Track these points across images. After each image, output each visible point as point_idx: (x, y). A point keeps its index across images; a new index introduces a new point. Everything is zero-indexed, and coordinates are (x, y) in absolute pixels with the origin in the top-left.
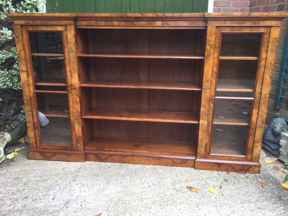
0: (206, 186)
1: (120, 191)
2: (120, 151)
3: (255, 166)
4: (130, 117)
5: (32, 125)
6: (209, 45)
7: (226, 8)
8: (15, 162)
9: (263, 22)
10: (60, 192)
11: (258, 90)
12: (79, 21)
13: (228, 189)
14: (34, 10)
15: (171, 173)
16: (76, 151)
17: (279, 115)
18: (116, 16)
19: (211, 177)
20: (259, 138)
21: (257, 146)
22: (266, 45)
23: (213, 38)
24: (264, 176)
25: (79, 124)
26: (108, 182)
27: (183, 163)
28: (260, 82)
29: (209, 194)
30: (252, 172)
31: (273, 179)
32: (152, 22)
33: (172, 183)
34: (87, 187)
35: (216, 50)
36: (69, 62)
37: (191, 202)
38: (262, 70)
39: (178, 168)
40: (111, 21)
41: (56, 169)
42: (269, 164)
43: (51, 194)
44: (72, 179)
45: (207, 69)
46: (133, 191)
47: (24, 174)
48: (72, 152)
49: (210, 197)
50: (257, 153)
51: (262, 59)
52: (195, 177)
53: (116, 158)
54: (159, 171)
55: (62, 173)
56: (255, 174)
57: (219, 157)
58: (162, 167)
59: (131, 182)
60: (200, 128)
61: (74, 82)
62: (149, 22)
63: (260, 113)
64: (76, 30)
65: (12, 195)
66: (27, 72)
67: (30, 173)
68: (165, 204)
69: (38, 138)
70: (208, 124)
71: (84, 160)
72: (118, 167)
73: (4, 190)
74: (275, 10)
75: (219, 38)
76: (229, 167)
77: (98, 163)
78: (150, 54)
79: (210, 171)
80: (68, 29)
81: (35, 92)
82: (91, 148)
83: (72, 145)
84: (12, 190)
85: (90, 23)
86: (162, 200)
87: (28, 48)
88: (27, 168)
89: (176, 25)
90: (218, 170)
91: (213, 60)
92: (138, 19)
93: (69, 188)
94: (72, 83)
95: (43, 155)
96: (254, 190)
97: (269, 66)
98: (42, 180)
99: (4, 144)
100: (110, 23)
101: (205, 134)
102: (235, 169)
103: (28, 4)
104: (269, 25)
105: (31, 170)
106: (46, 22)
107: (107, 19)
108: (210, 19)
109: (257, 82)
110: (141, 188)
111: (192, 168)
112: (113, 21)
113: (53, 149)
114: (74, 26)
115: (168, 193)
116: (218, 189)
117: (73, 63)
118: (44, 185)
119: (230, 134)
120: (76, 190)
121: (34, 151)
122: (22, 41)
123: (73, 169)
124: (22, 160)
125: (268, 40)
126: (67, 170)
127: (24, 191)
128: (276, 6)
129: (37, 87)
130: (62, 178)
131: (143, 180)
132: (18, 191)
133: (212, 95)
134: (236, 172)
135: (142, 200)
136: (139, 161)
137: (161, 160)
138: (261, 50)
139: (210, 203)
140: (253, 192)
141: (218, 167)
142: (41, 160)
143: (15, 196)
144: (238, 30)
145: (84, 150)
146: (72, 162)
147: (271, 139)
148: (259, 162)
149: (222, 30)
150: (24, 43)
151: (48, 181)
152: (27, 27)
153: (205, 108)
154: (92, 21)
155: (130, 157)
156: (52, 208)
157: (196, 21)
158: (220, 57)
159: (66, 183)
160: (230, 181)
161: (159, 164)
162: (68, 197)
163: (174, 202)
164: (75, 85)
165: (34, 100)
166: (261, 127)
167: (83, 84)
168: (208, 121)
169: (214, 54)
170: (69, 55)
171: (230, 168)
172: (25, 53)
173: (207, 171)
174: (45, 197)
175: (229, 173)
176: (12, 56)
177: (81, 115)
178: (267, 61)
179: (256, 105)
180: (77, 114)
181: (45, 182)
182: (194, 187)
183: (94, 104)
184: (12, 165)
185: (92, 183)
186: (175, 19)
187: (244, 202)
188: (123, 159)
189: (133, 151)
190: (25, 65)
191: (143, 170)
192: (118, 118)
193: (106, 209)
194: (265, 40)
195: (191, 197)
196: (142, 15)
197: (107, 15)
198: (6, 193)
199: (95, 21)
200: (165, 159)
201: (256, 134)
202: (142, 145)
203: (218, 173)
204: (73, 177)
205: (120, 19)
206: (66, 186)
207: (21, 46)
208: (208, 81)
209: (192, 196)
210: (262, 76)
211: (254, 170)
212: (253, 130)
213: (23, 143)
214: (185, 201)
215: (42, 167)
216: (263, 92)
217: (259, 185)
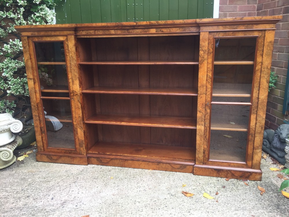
0: (201, 192)
1: (116, 193)
2: (121, 156)
3: (256, 173)
4: (129, 122)
5: (39, 129)
6: (202, 50)
7: (232, 12)
8: (25, 164)
9: (257, 26)
10: (60, 192)
11: (255, 95)
12: (78, 31)
13: (224, 196)
14: (43, 22)
15: (169, 178)
16: (80, 154)
17: (286, 121)
18: (112, 25)
19: (209, 183)
20: (259, 144)
21: (257, 152)
22: (260, 49)
23: (207, 43)
24: (266, 184)
25: (81, 129)
26: (106, 185)
27: (182, 169)
28: (257, 87)
29: (204, 200)
30: (253, 180)
31: (275, 187)
32: (146, 30)
33: (168, 188)
34: (85, 189)
35: (210, 55)
36: (71, 70)
37: (183, 207)
38: (258, 74)
39: (178, 173)
40: (108, 30)
41: (60, 171)
42: (274, 172)
43: (51, 194)
44: (73, 181)
45: (201, 74)
46: (128, 194)
47: (31, 175)
48: (76, 155)
49: (204, 203)
50: (257, 160)
51: (257, 63)
52: (193, 183)
53: (117, 162)
54: (157, 175)
55: (65, 175)
56: (256, 181)
57: (218, 163)
58: (161, 172)
59: (128, 185)
60: (197, 133)
61: (76, 88)
62: (144, 30)
63: (259, 119)
64: (77, 40)
65: (16, 194)
66: (34, 79)
67: (36, 174)
68: (157, 208)
69: (45, 142)
70: (205, 130)
71: (87, 164)
72: (118, 171)
73: (10, 189)
74: (281, 13)
75: (213, 43)
76: (228, 173)
77: (100, 166)
78: (149, 60)
79: (209, 177)
80: (69, 39)
81: (41, 99)
82: (94, 152)
83: (76, 149)
84: (17, 189)
85: (89, 33)
86: (155, 204)
87: (35, 58)
88: (34, 170)
89: (170, 32)
90: (217, 177)
91: (207, 65)
92: (133, 28)
93: (68, 189)
94: (74, 90)
95: (50, 157)
96: (252, 197)
97: (266, 70)
98: (46, 181)
99: (15, 147)
100: (107, 32)
101: (202, 139)
102: (235, 176)
103: (38, 17)
104: (263, 28)
105: (38, 171)
106: (49, 33)
107: (104, 28)
108: (203, 24)
109: (254, 87)
110: (136, 192)
111: (191, 174)
112: (110, 30)
113: (59, 153)
114: (75, 36)
115: (162, 198)
116: (214, 196)
117: (74, 71)
118: (46, 186)
119: (238, 140)
120: (75, 191)
121: (42, 154)
122: (29, 51)
123: (75, 171)
124: (31, 162)
125: (263, 43)
126: (71, 172)
127: (28, 191)
128: (282, 8)
129: (43, 94)
130: (64, 180)
131: (140, 184)
132: (23, 190)
133: (208, 100)
134: (237, 179)
135: (135, 204)
136: (139, 165)
137: (160, 164)
138: (256, 55)
139: (202, 209)
140: (250, 200)
141: (217, 173)
142: (48, 163)
143: (19, 195)
144: (232, 35)
145: (87, 153)
146: (75, 165)
147: (277, 146)
148: (260, 169)
149: (215, 35)
150: (31, 53)
151: (51, 182)
152: (33, 38)
153: (202, 114)
154: (91, 31)
155: (130, 162)
156: (49, 208)
157: (189, 28)
158: (214, 62)
159: (67, 185)
160: (227, 187)
161: (159, 169)
162: (66, 198)
163: (166, 207)
164: (76, 91)
165: (41, 105)
166: (260, 133)
167: (85, 90)
168: (205, 126)
169: (208, 59)
170: (70, 64)
171: (229, 175)
172: (31, 62)
173: (206, 177)
174: (45, 197)
175: (229, 179)
176: (23, 65)
177: (83, 120)
178: (263, 65)
179: (254, 110)
180: (80, 119)
181: (48, 183)
182: (189, 192)
183: (98, 110)
184: (22, 166)
185: (90, 186)
186: (168, 26)
187: (239, 209)
188: (124, 163)
189: (133, 155)
190: (32, 73)
191: (141, 175)
192: (118, 123)
193: (99, 210)
194: (260, 44)
195: (184, 202)
196: (136, 23)
197: (104, 24)
198: (11, 192)
199: (94, 31)
200: (165, 164)
201: (255, 140)
202: (144, 150)
203: (217, 180)
204: (74, 179)
205: (116, 28)
206: (66, 188)
207: (28, 55)
208: (203, 86)
209: (186, 201)
210: (259, 80)
211: (255, 177)
212: (252, 136)
213: (35, 146)
214: (177, 206)
215: (48, 169)
216: (260, 97)
217: (259, 193)
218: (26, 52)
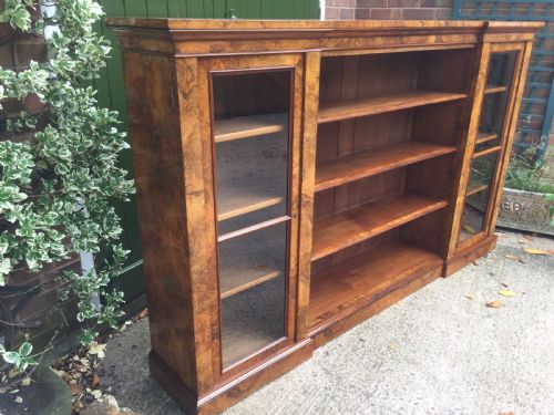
0: (494, 293)
2: (358, 302)
11: (505, 134)
15: (438, 298)
25: (306, 281)
33: (466, 311)
41: (294, 402)
54: (422, 304)
55: (324, 401)
57: (465, 246)
58: (414, 296)
61: (307, 188)
63: (503, 166)
66: (205, 192)
72: (371, 332)
76: (474, 255)
81: (218, 243)
83: (288, 334)
90: (464, 266)
94: (303, 192)
95: (235, 391)
104: (527, 38)
111: (441, 278)
114: (320, 52)
115: (490, 327)
126: (317, 388)
133: (472, 153)
152: (212, 61)
153: (464, 177)
158: (485, 91)
164: (308, 193)
168: (464, 195)
173: (458, 273)
175: (476, 263)
178: (518, 91)
196: (423, 23)
201: (497, 197)
203: (470, 269)
211: (492, 247)
216: (509, 135)
218: (188, 110)
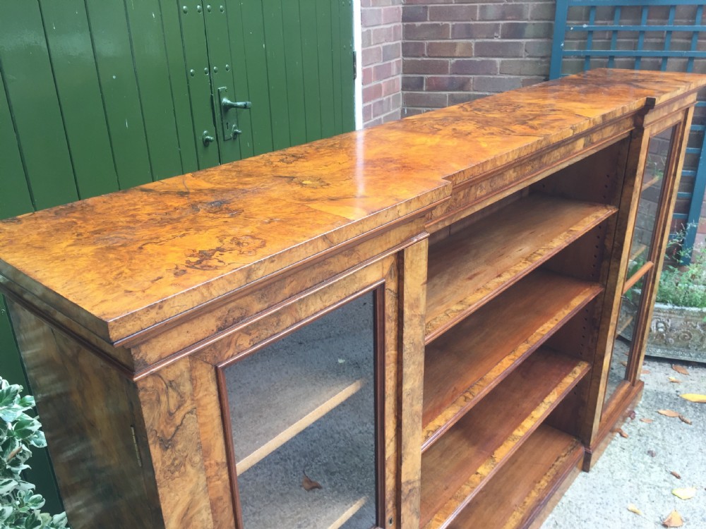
13: (684, 469)
15: (589, 520)
19: (631, 466)
24: (650, 399)
31: (665, 396)
52: (624, 490)
56: (639, 405)
74: (496, 34)
79: (606, 454)
111: (582, 474)
134: (624, 422)
149: (651, 132)
160: (654, 450)
203: (619, 448)
217: (680, 422)
218: (176, 468)
